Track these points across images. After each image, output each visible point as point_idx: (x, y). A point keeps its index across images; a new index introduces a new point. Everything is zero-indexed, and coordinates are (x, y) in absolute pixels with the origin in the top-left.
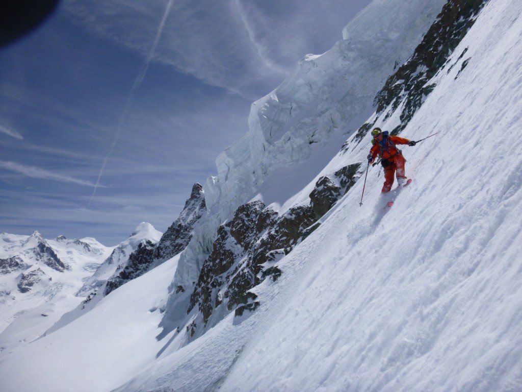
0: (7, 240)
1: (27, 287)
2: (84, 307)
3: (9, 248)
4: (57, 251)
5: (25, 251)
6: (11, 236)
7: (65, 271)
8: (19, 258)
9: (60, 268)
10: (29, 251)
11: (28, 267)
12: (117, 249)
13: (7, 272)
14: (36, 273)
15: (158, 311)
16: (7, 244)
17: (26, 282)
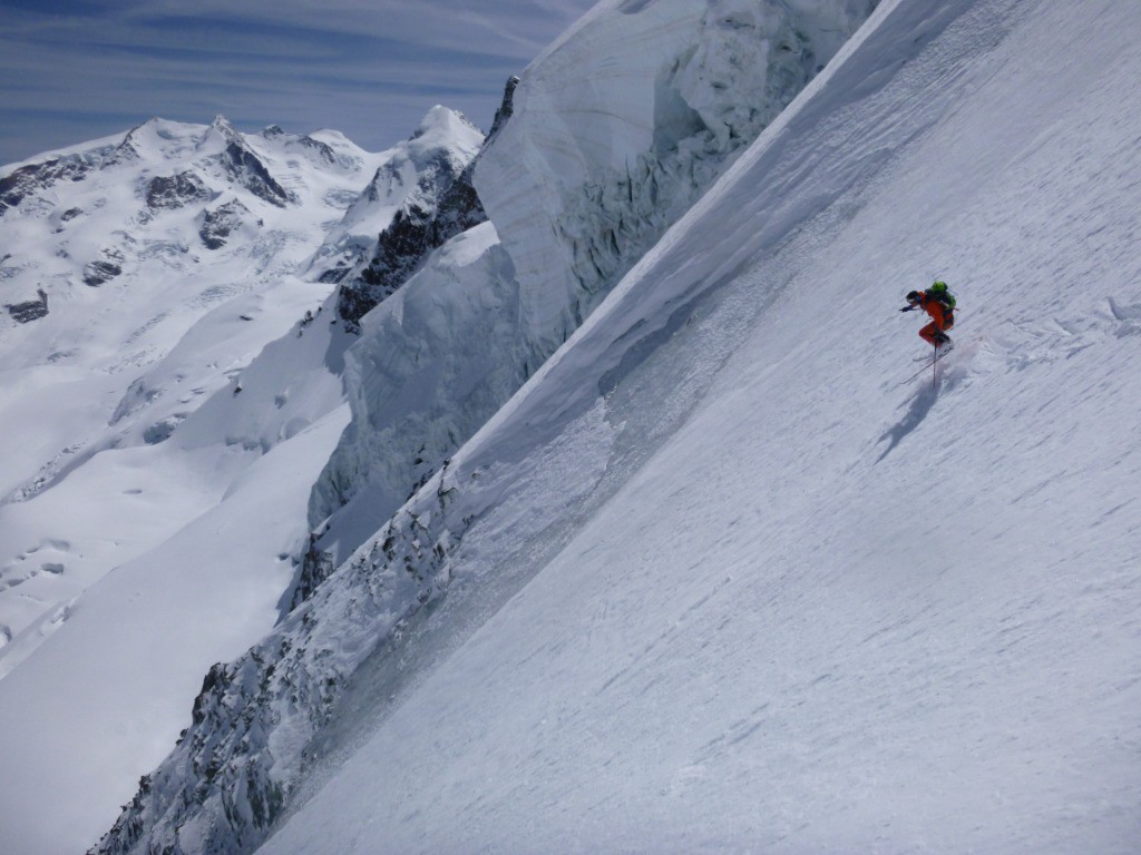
0: (165, 135)
1: (218, 237)
2: (301, 334)
3: (172, 152)
4: (268, 160)
5: (203, 160)
6: (171, 126)
7: (288, 204)
8: (193, 176)
9: (277, 198)
10: (211, 160)
11: (215, 196)
12: (383, 169)
13: (176, 205)
14: (229, 209)
15: (289, 561)
16: (165, 143)
17: (214, 227)
